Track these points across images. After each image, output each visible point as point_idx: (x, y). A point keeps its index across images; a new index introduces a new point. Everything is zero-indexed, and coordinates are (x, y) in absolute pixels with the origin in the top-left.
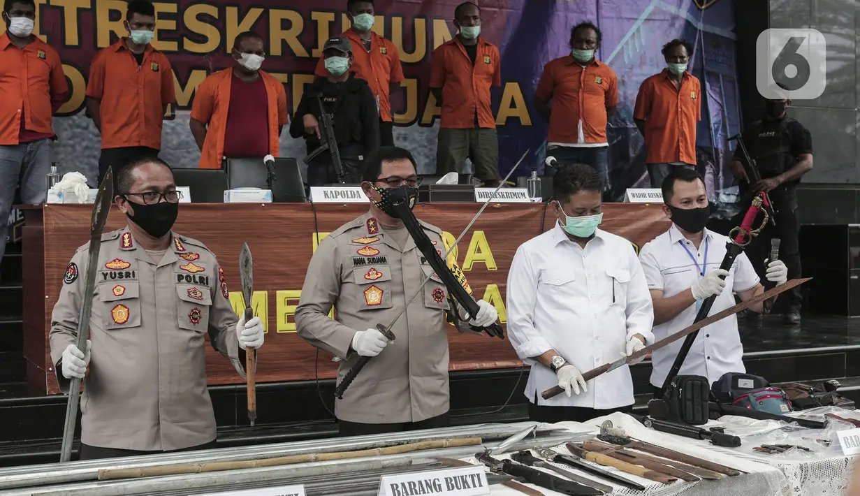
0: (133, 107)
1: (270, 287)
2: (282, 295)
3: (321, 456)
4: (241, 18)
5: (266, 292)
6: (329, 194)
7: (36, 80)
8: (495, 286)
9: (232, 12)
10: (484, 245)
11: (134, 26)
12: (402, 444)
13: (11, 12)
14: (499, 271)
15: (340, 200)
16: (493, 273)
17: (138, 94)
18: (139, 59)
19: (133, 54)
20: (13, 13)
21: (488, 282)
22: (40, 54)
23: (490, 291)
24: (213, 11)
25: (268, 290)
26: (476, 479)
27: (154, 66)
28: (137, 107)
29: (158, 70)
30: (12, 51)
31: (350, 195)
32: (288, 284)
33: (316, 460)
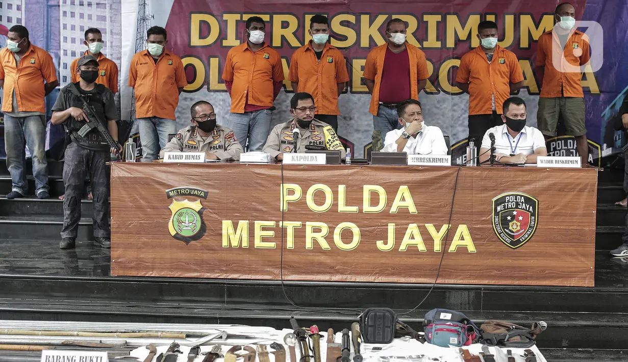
0: (314, 88)
1: (251, 218)
2: (258, 224)
3: (80, 333)
4: (371, 23)
5: (247, 221)
6: (295, 158)
7: (260, 72)
8: (415, 225)
9: (365, 19)
10: (408, 195)
11: (314, 32)
12: (135, 332)
13: (250, 28)
14: (419, 215)
15: (302, 162)
16: (413, 216)
17: (317, 79)
18: (319, 55)
19: (316, 52)
20: (251, 29)
21: (410, 222)
22: (265, 56)
23: (411, 228)
24: (352, 19)
25: (249, 220)
26: (99, 359)
27: (329, 59)
28: (316, 88)
29: (332, 62)
30: (248, 54)
31: (309, 159)
32: (263, 217)
33: (78, 335)
